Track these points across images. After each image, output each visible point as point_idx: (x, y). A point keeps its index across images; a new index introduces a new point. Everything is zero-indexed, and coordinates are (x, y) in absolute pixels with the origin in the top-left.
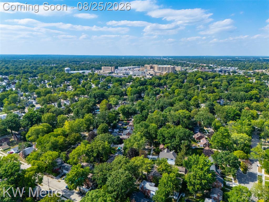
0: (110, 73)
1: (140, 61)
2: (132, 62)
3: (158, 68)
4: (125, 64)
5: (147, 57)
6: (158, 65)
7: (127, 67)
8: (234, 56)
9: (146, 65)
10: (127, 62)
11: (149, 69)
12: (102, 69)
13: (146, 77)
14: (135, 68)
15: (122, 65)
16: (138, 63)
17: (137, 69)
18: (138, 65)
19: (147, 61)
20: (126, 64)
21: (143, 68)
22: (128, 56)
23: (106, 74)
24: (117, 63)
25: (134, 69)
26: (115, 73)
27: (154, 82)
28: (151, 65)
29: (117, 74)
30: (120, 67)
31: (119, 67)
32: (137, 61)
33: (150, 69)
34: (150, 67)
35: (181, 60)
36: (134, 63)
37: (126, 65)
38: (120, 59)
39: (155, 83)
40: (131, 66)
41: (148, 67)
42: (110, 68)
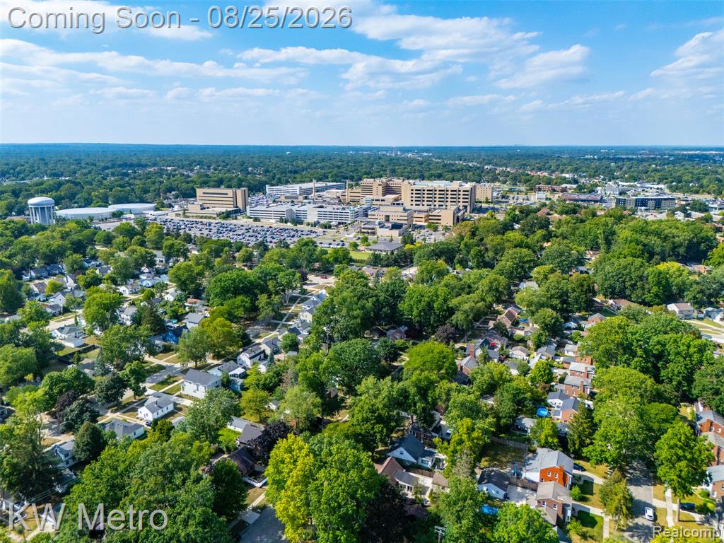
0: (227, 215)
1: (339, 164)
2: (315, 165)
3: (414, 192)
4: (291, 172)
5: (356, 149)
6: (412, 181)
7: (297, 187)
8: (598, 147)
9: (366, 181)
10: (298, 167)
11: (377, 198)
12: (198, 198)
13: (374, 233)
14: (327, 188)
15: (279, 179)
16: (335, 171)
17: (334, 193)
18: (336, 175)
19: (361, 162)
20: (296, 172)
21: (354, 190)
22: (301, 147)
23: (210, 218)
24: (266, 171)
25: (324, 194)
26: (248, 214)
27: (445, 300)
28: (384, 179)
29: (256, 220)
30: (272, 185)
31: (267, 186)
32: (331, 162)
33: (383, 198)
34: (380, 188)
35: (461, 160)
36: (322, 168)
37: (295, 178)
38: (277, 157)
39: (451, 311)
40: (311, 181)
41: (374, 189)
42: (230, 192)
